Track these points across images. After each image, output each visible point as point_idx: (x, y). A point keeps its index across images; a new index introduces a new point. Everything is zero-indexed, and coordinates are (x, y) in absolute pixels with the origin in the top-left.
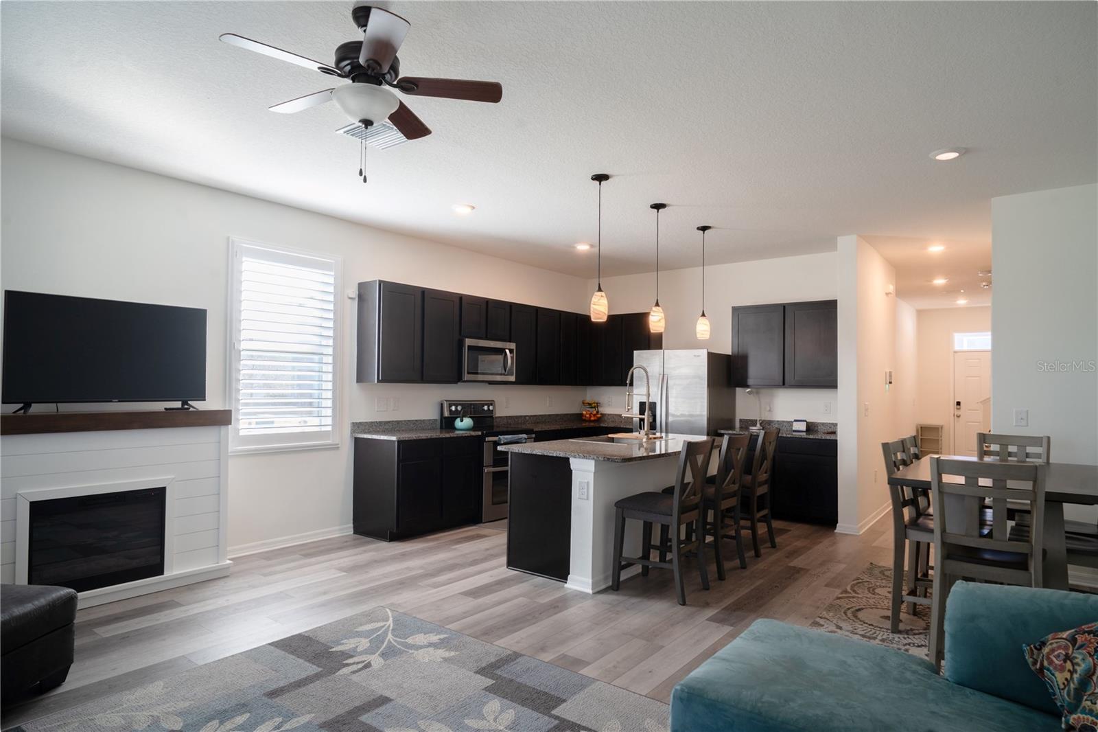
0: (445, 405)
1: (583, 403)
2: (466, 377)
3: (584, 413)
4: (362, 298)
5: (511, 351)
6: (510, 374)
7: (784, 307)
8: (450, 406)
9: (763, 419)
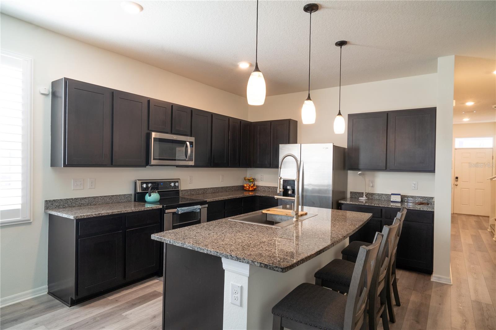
0: (139, 184)
1: (245, 179)
2: (153, 162)
3: (245, 185)
4: (54, 95)
5: (191, 143)
6: (191, 160)
7: (387, 114)
8: (142, 183)
9: (367, 192)
